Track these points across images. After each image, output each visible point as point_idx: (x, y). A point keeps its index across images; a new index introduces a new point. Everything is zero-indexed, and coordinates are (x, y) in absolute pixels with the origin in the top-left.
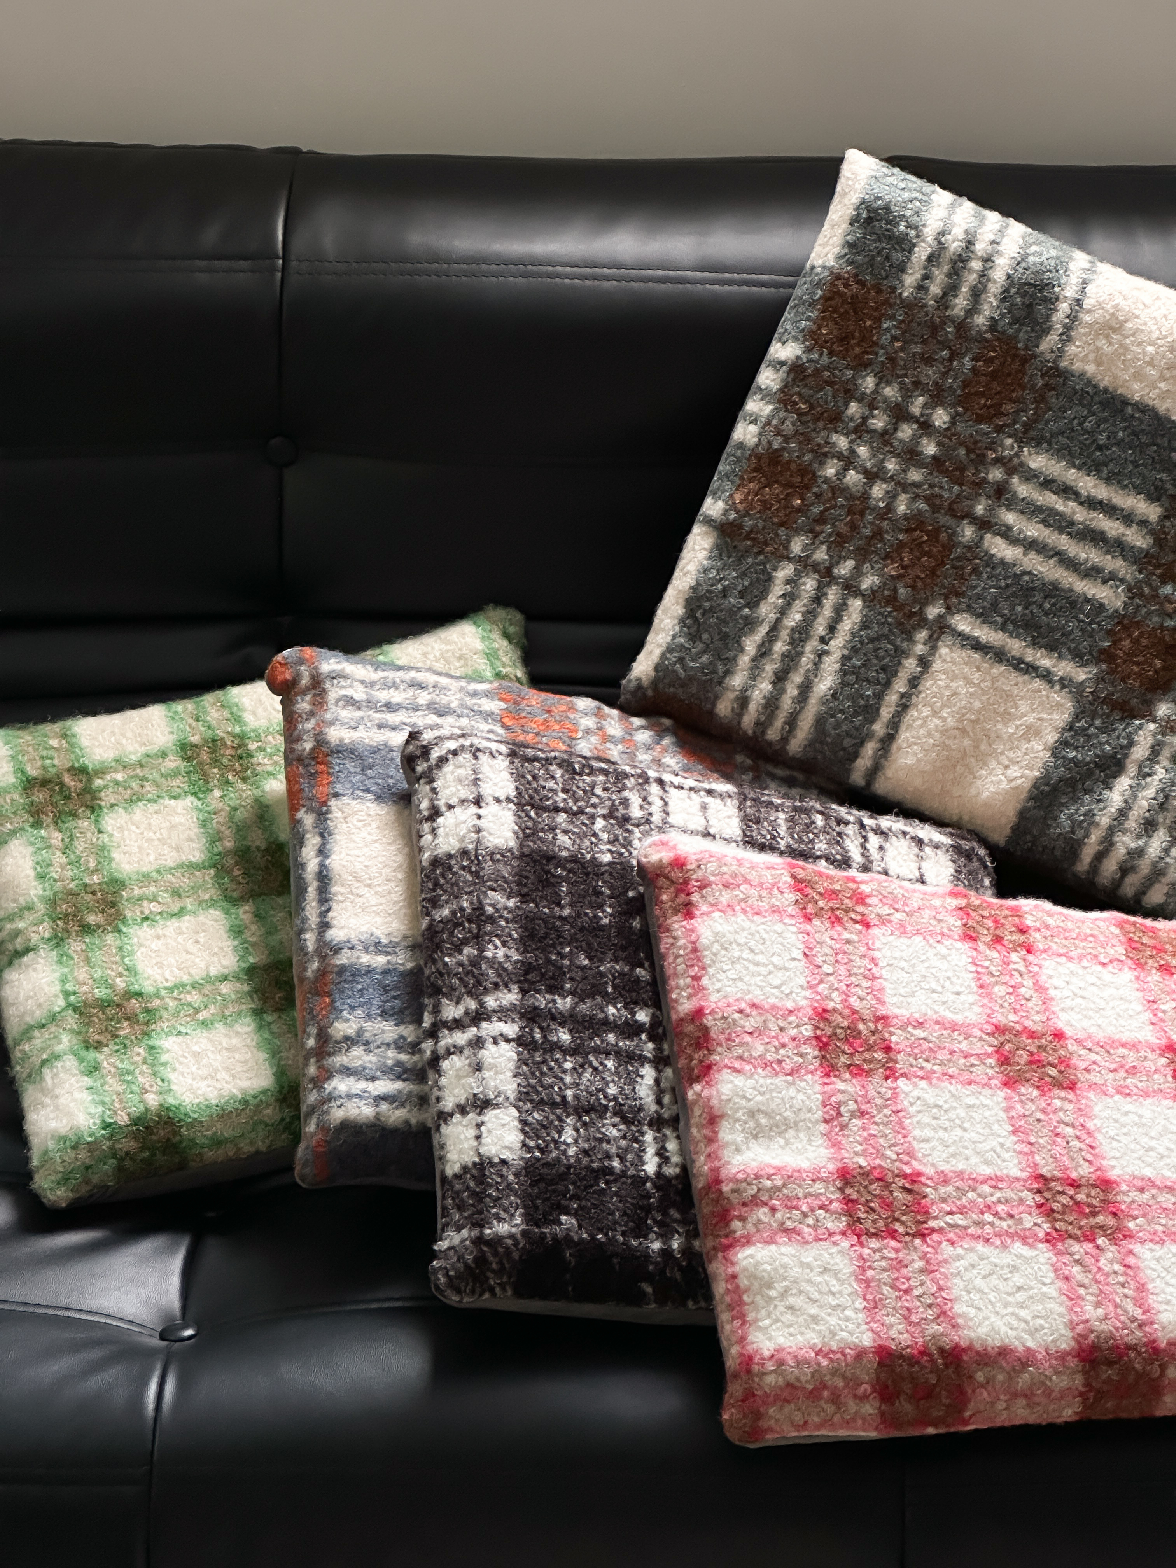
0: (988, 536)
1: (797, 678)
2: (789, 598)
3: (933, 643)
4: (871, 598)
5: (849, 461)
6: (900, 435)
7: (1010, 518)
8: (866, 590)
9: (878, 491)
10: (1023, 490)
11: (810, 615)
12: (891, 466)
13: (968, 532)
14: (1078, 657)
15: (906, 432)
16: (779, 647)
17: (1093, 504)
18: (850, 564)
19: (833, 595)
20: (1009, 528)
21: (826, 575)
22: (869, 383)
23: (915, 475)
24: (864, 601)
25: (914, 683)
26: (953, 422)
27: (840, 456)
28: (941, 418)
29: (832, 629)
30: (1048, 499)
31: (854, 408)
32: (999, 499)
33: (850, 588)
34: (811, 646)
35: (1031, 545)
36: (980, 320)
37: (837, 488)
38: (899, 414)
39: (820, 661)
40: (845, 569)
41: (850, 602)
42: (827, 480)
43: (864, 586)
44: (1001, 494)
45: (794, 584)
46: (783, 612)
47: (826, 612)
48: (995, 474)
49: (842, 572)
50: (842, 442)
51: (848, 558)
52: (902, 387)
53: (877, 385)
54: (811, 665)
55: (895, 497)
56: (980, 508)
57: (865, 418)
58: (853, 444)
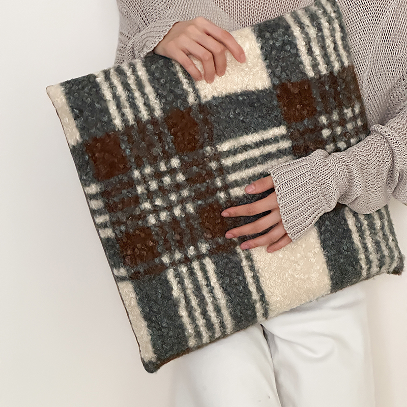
1: (210, 308)
2: (181, 282)
4: (211, 253)
5: (156, 210)
6: (166, 183)
7: (232, 177)
9: (177, 212)
10: (228, 162)
11: (195, 281)
12: (173, 197)
13: (222, 195)
15: (167, 180)
16: (194, 302)
17: (258, 145)
18: (192, 248)
19: (196, 265)
20: (236, 181)
21: (187, 261)
22: (136, 174)
23: (185, 193)
24: (210, 257)
25: (252, 268)
26: (181, 160)
27: (150, 212)
28: (175, 162)
29: (207, 279)
30: (240, 157)
31: (140, 189)
32: (223, 174)
33: (200, 257)
34: (205, 291)
36: (158, 113)
37: (161, 225)
38: (158, 175)
39: (214, 294)
40: (191, 251)
41: (204, 262)
42: (154, 225)
43: (204, 251)
44: (223, 171)
45: (178, 275)
46: (184, 289)
47: (199, 274)
48: (213, 165)
49: (192, 254)
50: (147, 205)
51: (189, 247)
52: (151, 165)
53: (140, 172)
54: (211, 299)
55: (185, 208)
56: (219, 183)
57: (147, 189)
58: (152, 202)
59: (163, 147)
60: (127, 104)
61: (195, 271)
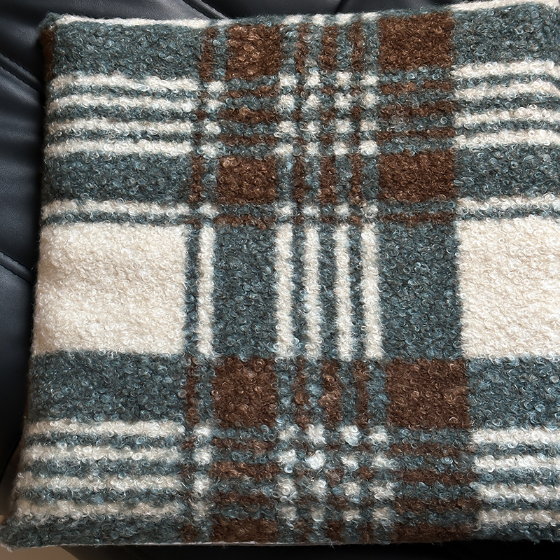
0: (290, 226)
1: (104, 125)
2: (168, 95)
3: (181, 220)
4: (196, 158)
5: (301, 92)
6: (339, 123)
7: (312, 237)
8: (201, 151)
9: (287, 127)
10: (341, 236)
11: (161, 116)
12: (312, 128)
13: (287, 210)
14: (220, 341)
15: (344, 127)
17: (356, 297)
18: (217, 130)
19: (186, 127)
20: (304, 238)
21: (199, 116)
22: (371, 80)
23: (313, 150)
24: (191, 153)
25: (142, 219)
26: (369, 159)
27: (301, 82)
28: (369, 148)
29: (156, 138)
30: (342, 259)
31: (344, 78)
32: (324, 221)
33: (197, 138)
34: (136, 126)
35: (298, 263)
36: (461, 142)
37: (274, 92)
38: (356, 114)
39: (126, 138)
40: (212, 128)
41: (186, 143)
42: (277, 82)
43: (204, 148)
44: (329, 222)
45: (182, 95)
46: (154, 95)
47: (168, 128)
48: (343, 210)
49: (207, 127)
50: (314, 80)
51: (221, 127)
52: (378, 106)
53: (371, 86)
54: (119, 132)
55: (288, 142)
56: (309, 210)
57: (341, 89)
58: (316, 90)
59: (401, 135)
60: (493, 93)
61: (177, 123)
